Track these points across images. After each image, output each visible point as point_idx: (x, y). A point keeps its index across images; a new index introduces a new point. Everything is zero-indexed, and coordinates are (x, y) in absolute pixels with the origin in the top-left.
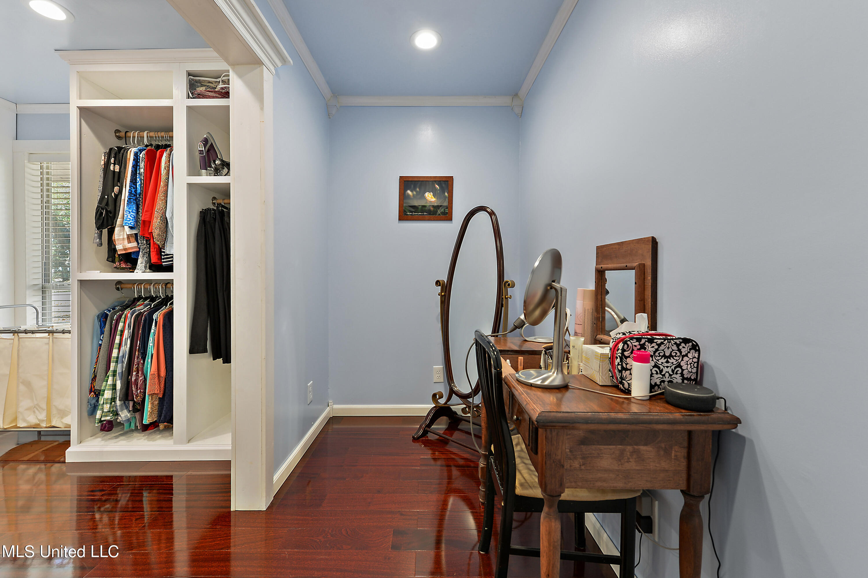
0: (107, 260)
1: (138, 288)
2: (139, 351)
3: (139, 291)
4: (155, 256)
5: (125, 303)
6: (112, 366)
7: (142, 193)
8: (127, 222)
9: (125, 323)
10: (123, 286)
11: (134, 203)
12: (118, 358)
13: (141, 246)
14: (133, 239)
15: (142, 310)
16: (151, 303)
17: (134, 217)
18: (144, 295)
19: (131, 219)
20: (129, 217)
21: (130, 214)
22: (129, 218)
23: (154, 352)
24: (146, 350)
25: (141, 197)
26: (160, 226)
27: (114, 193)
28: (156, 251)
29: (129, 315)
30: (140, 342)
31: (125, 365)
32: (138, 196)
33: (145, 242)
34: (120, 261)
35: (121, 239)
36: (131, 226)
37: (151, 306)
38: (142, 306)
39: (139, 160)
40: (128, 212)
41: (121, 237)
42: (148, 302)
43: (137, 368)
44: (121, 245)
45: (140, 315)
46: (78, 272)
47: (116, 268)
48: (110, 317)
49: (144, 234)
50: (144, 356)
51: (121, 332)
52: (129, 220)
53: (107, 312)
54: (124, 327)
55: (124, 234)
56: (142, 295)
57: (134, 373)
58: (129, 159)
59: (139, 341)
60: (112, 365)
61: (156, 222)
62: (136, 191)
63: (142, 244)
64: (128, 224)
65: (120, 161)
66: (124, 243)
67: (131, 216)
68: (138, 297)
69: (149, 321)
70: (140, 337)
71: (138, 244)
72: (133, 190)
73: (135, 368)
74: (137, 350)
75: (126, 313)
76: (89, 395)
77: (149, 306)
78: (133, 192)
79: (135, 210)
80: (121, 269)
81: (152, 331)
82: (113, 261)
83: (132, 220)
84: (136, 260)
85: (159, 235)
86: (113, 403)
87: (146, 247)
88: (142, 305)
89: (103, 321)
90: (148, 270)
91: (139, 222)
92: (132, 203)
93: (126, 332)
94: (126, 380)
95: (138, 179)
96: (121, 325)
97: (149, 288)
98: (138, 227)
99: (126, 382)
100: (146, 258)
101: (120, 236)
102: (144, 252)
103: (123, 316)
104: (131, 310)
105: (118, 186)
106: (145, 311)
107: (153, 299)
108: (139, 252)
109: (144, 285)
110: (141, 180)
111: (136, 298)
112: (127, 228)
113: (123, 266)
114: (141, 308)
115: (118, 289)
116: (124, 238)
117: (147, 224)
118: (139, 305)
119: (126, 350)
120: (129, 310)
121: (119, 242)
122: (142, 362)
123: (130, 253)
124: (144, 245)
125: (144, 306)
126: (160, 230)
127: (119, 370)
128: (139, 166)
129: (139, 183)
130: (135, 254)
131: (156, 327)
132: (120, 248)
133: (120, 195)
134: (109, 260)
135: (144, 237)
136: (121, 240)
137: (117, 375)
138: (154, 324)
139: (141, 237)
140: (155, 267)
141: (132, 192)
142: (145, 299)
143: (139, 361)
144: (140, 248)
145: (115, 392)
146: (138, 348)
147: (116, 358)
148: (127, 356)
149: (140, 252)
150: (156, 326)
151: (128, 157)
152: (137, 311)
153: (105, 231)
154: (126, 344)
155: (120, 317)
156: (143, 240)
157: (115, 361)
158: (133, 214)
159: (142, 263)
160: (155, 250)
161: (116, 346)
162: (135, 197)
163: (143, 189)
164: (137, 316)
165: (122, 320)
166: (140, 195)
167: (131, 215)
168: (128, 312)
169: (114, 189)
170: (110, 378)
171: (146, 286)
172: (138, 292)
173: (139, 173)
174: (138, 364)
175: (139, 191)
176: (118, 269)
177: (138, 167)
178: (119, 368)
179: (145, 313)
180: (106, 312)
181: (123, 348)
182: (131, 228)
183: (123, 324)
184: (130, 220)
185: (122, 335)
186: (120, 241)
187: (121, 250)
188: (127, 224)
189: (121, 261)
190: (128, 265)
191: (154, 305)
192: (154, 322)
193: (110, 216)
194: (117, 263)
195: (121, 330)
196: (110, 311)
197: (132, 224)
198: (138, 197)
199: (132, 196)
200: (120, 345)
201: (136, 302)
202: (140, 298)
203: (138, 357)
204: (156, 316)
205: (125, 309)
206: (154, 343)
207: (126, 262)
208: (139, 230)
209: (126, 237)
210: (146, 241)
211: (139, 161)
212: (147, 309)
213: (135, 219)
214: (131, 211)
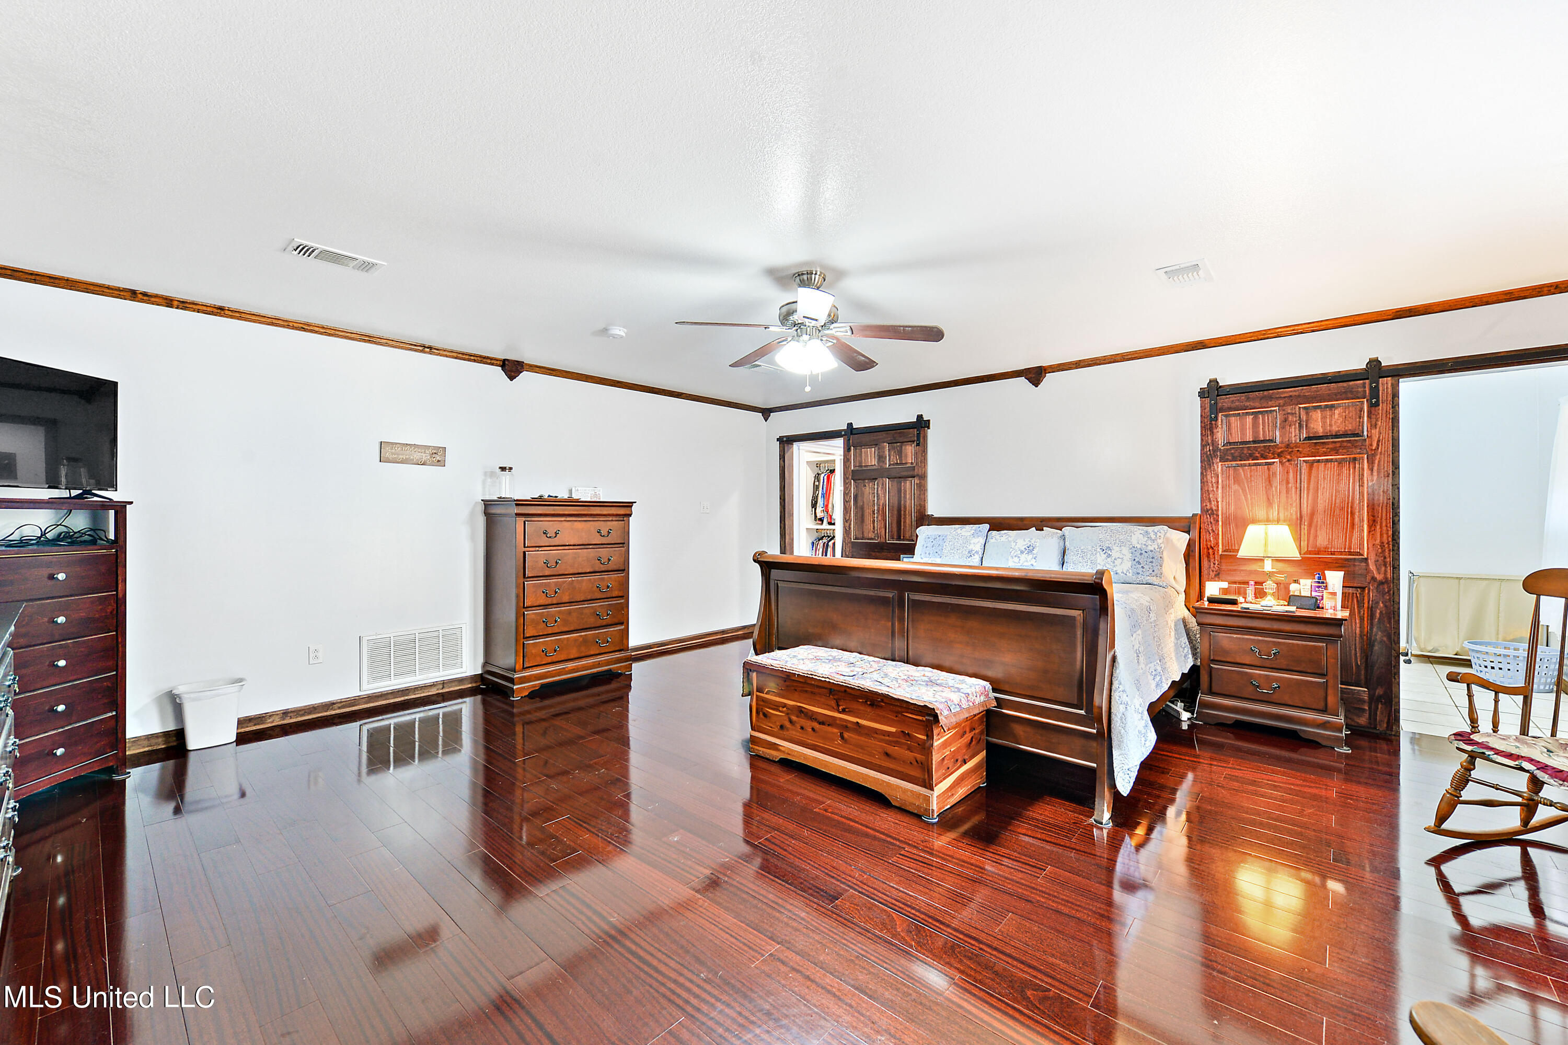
14: (823, 512)
19: (822, 504)
27: (817, 493)
40: (821, 501)
55: (820, 510)
61: (830, 506)
69: (828, 545)
71: (824, 514)
79: (823, 501)
84: (824, 521)
87: (827, 515)
91: (825, 505)
92: (822, 498)
101: (818, 511)
105: (818, 490)
107: (829, 537)
113: (819, 523)
114: (825, 540)
116: (820, 512)
117: (827, 506)
130: (823, 518)
132: (818, 516)
133: (819, 494)
139: (825, 511)
140: (830, 523)
144: (825, 516)
153: (813, 509)
156: (826, 513)
168: (821, 541)
186: (818, 513)
189: (819, 521)
190: (821, 523)
193: (816, 501)
194: (817, 522)
197: (822, 506)
202: (824, 536)
208: (825, 508)
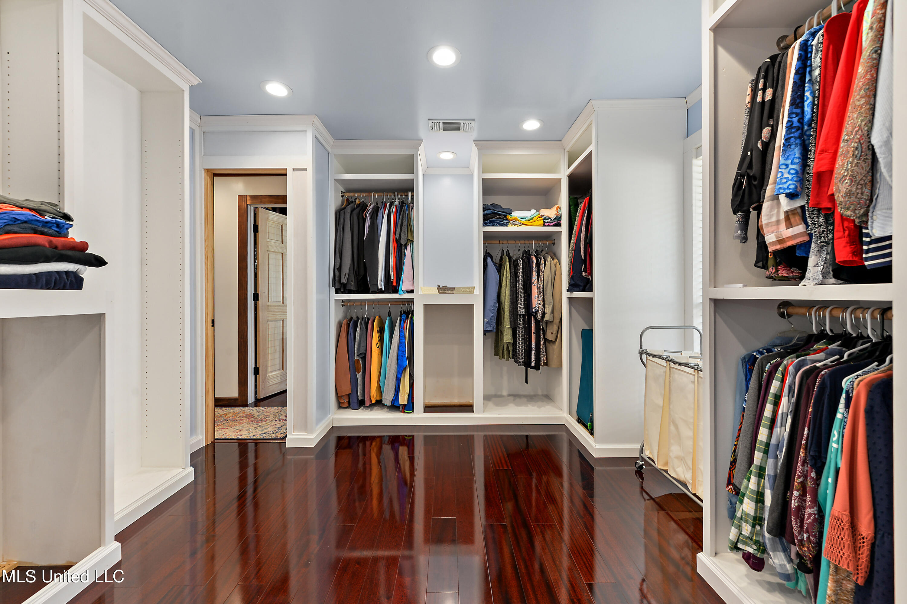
0: (755, 266)
1: (819, 315)
2: (806, 449)
3: (821, 322)
4: (845, 247)
5: (791, 341)
6: (757, 458)
7: (814, 118)
8: (781, 186)
9: (783, 381)
10: (791, 310)
11: (796, 144)
12: (768, 445)
13: (812, 229)
14: (797, 219)
15: (820, 361)
16: (844, 349)
17: (797, 172)
18: (831, 331)
19: (790, 177)
20: (786, 175)
21: (788, 169)
22: (786, 178)
23: (842, 464)
24: (823, 450)
25: (813, 128)
26: (852, 171)
27: (762, 141)
28: (849, 235)
29: (791, 369)
30: (809, 430)
31: (780, 464)
32: (806, 127)
33: (821, 220)
34: (777, 265)
35: (773, 222)
36: (789, 191)
37: (842, 357)
38: (821, 355)
39: (809, 55)
40: (784, 167)
41: (774, 219)
42: (838, 346)
43: (803, 485)
44: (773, 234)
45: (813, 372)
46: (710, 286)
47: (770, 277)
48: (759, 366)
49: (818, 204)
50: (819, 464)
51: (775, 398)
52: (785, 180)
53: (757, 354)
54: (782, 389)
55: (778, 212)
56: (826, 330)
57: (796, 493)
58: (791, 63)
59: (806, 429)
60: (758, 456)
61: (845, 166)
62: (801, 121)
63: (815, 224)
64: (784, 189)
65: (775, 79)
66: (778, 228)
67: (789, 173)
68: (818, 334)
69: (832, 391)
70: (810, 421)
71: (807, 226)
72: (795, 120)
73: (798, 483)
74: (803, 446)
75: (787, 362)
76: (727, 488)
77: (837, 357)
78: (796, 124)
79: (799, 158)
80: (780, 280)
81: (839, 416)
82: (765, 267)
83: (791, 180)
84: (805, 260)
85: (849, 194)
86: (758, 528)
87: (823, 231)
88: (822, 350)
89: (749, 368)
90: (833, 280)
91: (808, 181)
92: (793, 147)
93: (784, 400)
94: (780, 496)
95: (807, 94)
96: (775, 385)
97: (842, 317)
98: (807, 191)
99: (780, 501)
100: (827, 254)
101: (770, 217)
102: (821, 242)
103: (780, 368)
104: (797, 358)
105: (768, 125)
106: (825, 367)
108: (809, 243)
109: (831, 311)
110: (813, 93)
111: (815, 334)
112: (783, 198)
113: (783, 273)
115: (782, 315)
116: (778, 222)
117: (824, 179)
118: (817, 352)
119: (783, 436)
120: (792, 358)
121: (769, 228)
122: (813, 475)
123: (792, 248)
124: (820, 226)
125: (827, 354)
126: (852, 181)
127: (769, 471)
128: (811, 65)
129: (810, 99)
130: (802, 248)
131: (849, 409)
132: (772, 241)
133: (774, 141)
134: (758, 265)
135: (819, 210)
136: (774, 224)
137: (766, 478)
138: (842, 401)
139: (812, 211)
140: (848, 273)
141: (793, 124)
142: (832, 340)
143: (807, 471)
144: (810, 235)
145: (763, 509)
146: (804, 442)
147: (764, 444)
148: (784, 448)
149: (813, 243)
150: (847, 406)
151: (789, 62)
152: (809, 362)
154: (784, 423)
155: (775, 368)
156: (818, 217)
157: (763, 450)
158: (794, 167)
159: (816, 265)
160: (847, 233)
161: (765, 422)
162: (799, 132)
163: (818, 109)
164: (807, 374)
165: (779, 375)
166: (810, 125)
167: (791, 169)
168: (790, 362)
169: (763, 135)
170: (753, 479)
171: (835, 313)
172: (818, 323)
173: (810, 80)
174: (806, 477)
175: (808, 116)
176: (775, 280)
177: (808, 69)
178: (770, 467)
179: (823, 373)
180: (755, 354)
181: (777, 430)
182: (791, 196)
183: (779, 383)
184: (787, 182)
185: (777, 403)
186: (771, 226)
187: (773, 243)
188: (782, 191)
189: (779, 266)
190: (792, 272)
191: (849, 355)
192: (844, 395)
193: (754, 185)
194: (770, 270)
195: (776, 394)
196: (761, 353)
197: (792, 187)
198: (807, 130)
199: (794, 133)
200: (773, 421)
201: (812, 341)
203: (804, 462)
204: (848, 383)
205: (790, 354)
206: (842, 443)
207: (789, 266)
208: (808, 196)
209: (782, 216)
210: (826, 218)
211: (811, 56)
212: (832, 362)
213: (797, 177)
214: (789, 162)
